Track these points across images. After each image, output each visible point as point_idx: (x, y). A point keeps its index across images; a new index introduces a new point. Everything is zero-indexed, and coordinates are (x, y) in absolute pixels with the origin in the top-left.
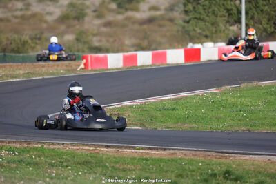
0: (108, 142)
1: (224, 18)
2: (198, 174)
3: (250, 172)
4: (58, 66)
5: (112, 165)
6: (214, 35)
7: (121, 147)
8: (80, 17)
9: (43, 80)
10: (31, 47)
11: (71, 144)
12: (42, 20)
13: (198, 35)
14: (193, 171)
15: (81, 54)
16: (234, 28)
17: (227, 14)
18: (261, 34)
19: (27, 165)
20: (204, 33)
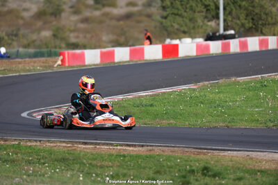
0: (85, 138)
1: (201, 14)
2: (176, 170)
3: (229, 168)
4: (35, 62)
5: (90, 162)
6: (192, 31)
7: (99, 144)
8: (57, 13)
9: (20, 76)
10: (7, 44)
11: (48, 141)
12: (18, 17)
13: (176, 31)
14: (171, 167)
15: (58, 50)
16: (212, 24)
17: (205, 10)
18: (239, 29)
19: (4, 162)
20: (182, 29)
